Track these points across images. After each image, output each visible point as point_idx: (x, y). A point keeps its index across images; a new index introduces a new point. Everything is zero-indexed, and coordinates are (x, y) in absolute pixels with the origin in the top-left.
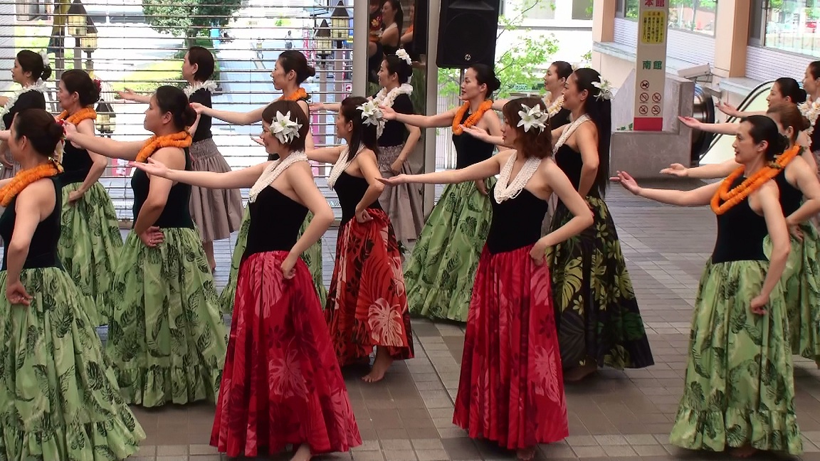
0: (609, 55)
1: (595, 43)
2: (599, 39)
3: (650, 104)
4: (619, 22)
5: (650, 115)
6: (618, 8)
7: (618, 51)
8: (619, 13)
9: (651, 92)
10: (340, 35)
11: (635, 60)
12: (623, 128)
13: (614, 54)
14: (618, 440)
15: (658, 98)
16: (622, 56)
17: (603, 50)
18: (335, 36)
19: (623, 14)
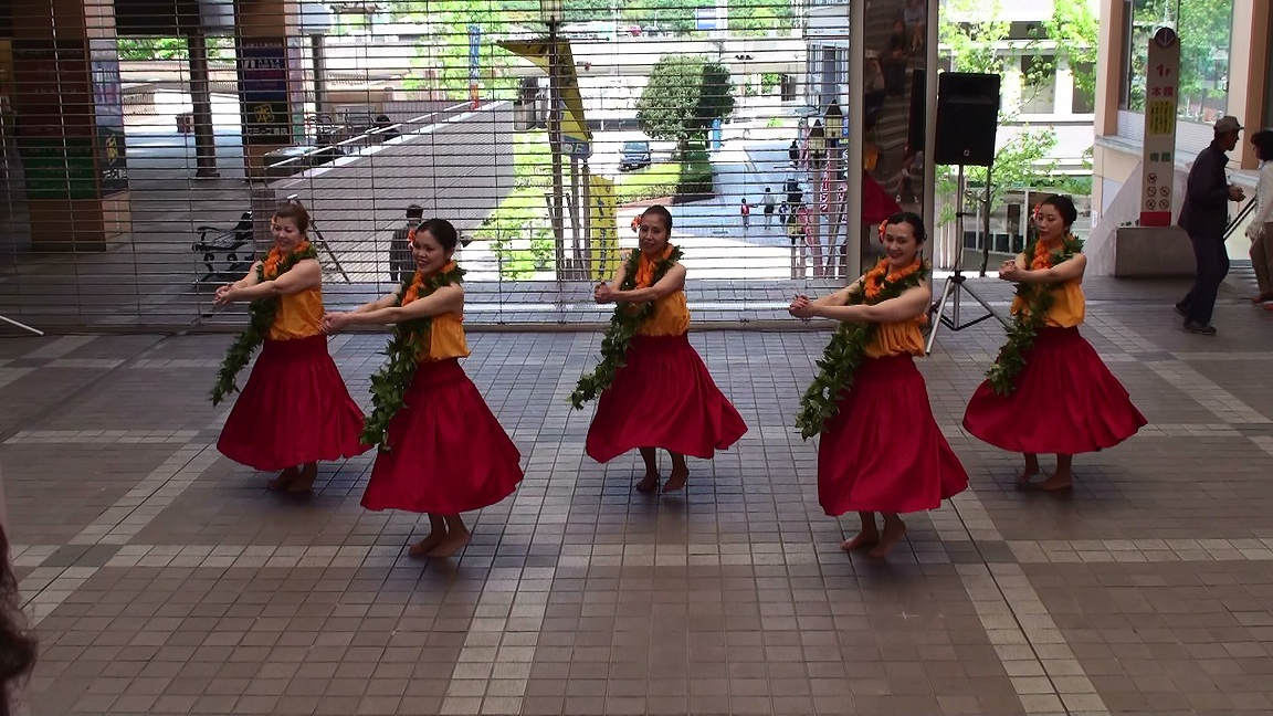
0: (1112, 149)
1: (1097, 137)
2: (1101, 133)
3: (1158, 198)
4: (1123, 114)
5: (1158, 209)
6: (1121, 100)
7: (1122, 144)
8: (1122, 106)
9: (1158, 185)
10: (833, 134)
11: (1141, 154)
12: (1129, 224)
13: (1117, 148)
14: (1128, 546)
15: (1167, 192)
16: (1126, 150)
17: (1106, 144)
18: (829, 136)
19: (1126, 107)
